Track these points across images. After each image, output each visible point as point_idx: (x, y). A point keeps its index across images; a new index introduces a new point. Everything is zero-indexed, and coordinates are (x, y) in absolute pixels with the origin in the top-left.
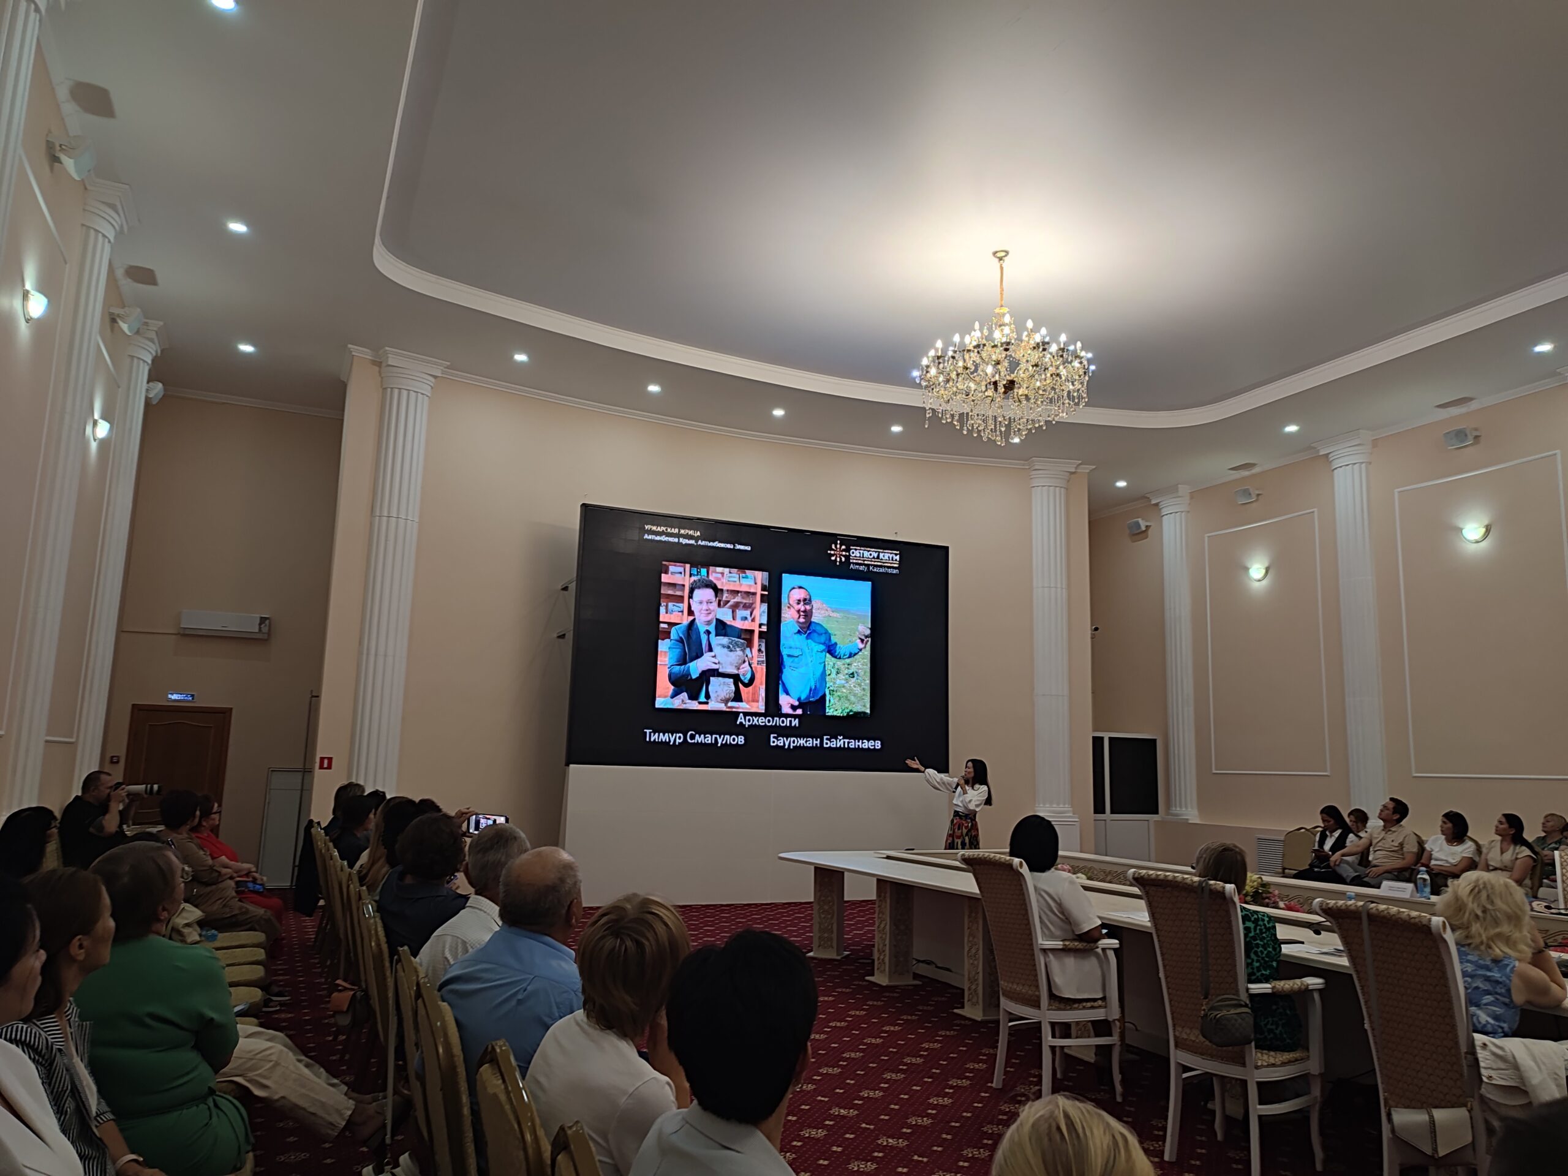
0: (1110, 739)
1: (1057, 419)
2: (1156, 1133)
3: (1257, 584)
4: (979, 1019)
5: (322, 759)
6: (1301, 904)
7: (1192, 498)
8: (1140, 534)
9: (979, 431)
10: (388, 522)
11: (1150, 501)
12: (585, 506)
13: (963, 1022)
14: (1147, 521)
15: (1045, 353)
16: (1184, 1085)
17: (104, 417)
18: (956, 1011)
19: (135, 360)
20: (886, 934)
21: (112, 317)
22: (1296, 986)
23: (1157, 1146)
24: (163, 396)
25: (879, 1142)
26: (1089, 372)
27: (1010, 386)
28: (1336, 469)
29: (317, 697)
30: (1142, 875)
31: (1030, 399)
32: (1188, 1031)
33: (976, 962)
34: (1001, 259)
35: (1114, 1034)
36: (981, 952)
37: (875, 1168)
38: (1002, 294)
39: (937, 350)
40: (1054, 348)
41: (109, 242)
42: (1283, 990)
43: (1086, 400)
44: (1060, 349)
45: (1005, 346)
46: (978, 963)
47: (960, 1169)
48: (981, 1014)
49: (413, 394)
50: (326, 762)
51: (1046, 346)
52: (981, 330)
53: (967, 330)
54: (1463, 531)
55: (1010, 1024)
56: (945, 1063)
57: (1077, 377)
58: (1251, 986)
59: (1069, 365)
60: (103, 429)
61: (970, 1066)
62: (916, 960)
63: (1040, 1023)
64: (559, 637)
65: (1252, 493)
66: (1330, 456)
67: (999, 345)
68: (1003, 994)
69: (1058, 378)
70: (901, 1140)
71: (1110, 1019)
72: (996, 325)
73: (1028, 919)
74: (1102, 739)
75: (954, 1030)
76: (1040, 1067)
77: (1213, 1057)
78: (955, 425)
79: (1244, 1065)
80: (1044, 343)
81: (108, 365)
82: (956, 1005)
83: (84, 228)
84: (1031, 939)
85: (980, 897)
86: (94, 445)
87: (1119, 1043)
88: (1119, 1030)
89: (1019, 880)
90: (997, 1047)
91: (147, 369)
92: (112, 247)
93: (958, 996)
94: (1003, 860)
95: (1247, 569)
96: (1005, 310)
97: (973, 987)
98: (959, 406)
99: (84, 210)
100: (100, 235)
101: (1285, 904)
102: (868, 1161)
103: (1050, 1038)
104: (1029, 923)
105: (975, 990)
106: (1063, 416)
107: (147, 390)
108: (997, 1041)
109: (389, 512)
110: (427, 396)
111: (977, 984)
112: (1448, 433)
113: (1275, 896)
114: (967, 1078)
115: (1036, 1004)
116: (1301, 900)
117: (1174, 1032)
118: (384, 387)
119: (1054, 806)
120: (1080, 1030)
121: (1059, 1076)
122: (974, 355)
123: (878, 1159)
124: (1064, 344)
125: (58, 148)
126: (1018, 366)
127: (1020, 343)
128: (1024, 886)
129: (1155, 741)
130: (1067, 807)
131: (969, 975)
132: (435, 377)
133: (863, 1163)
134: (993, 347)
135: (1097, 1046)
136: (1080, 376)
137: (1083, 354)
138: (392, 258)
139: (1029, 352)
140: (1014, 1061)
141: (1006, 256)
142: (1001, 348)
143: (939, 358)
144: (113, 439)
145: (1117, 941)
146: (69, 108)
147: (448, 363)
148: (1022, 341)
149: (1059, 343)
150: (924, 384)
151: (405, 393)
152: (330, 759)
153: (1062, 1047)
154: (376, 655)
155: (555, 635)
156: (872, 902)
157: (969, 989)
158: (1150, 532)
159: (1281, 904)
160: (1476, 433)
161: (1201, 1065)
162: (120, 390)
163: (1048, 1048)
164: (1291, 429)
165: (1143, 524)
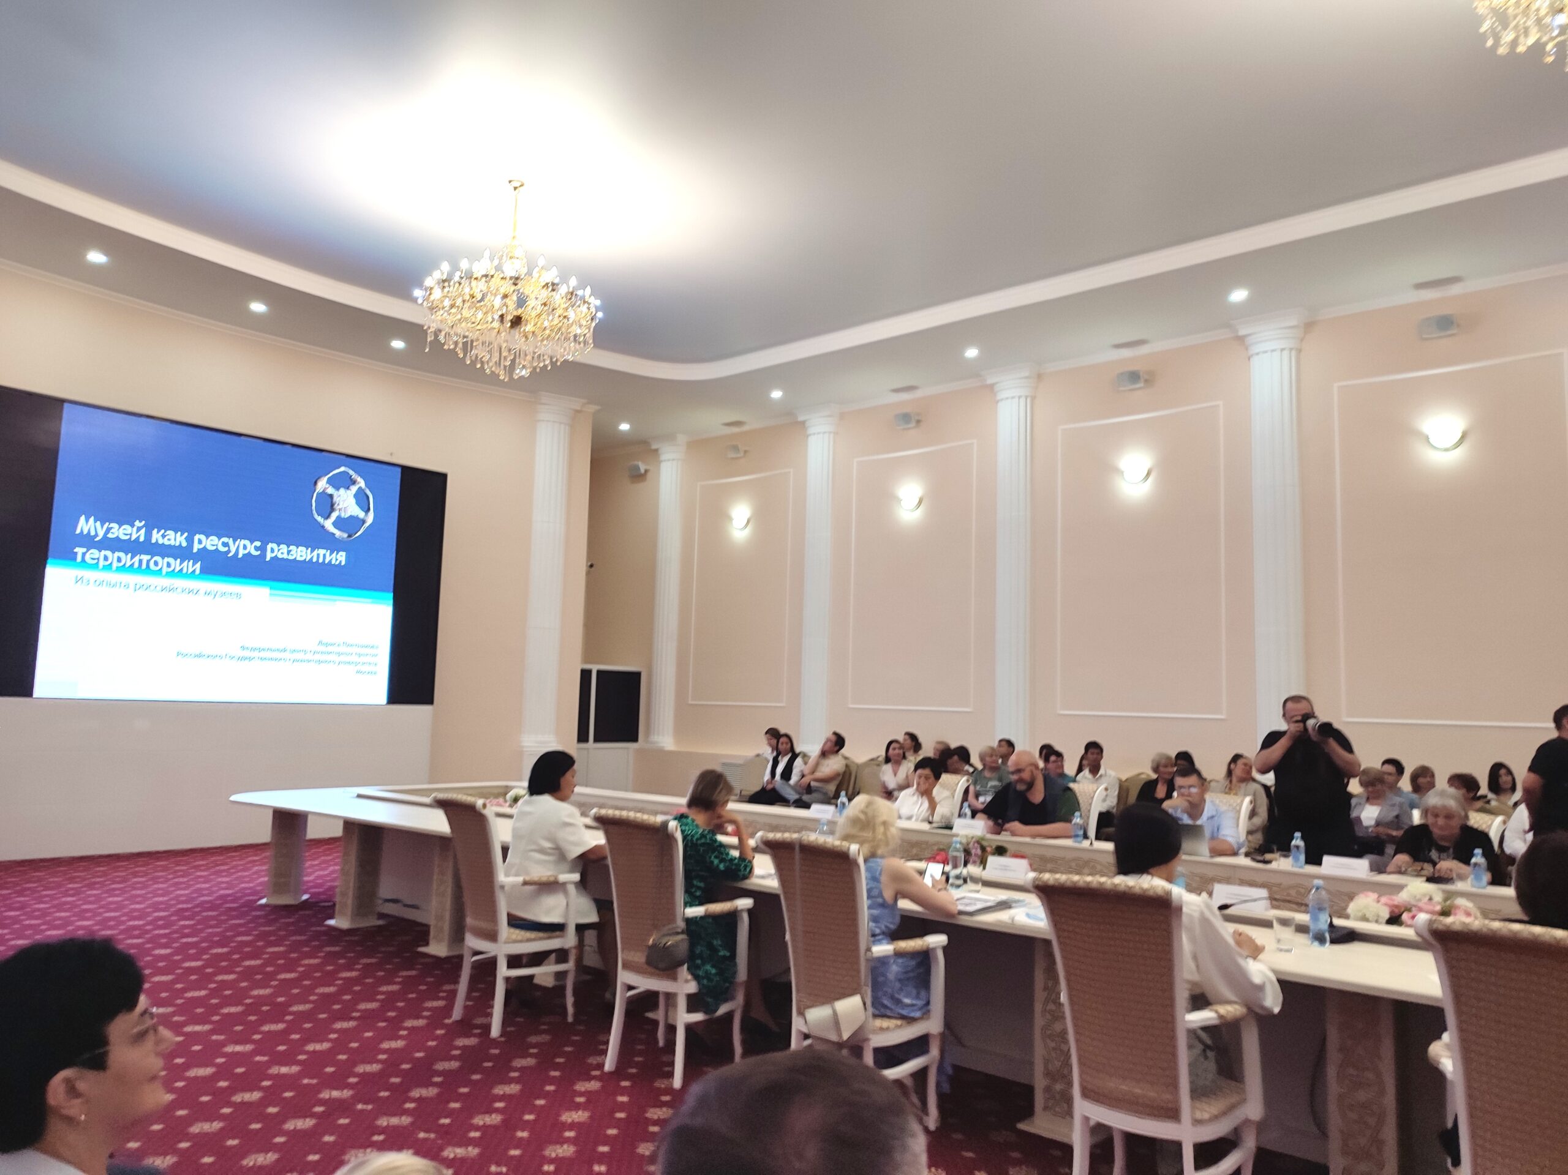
0: (598, 671)
2: (601, 1047)
3: (738, 533)
4: (443, 956)
7: (688, 447)
8: (639, 477)
9: (483, 363)
11: (650, 446)
13: (426, 960)
14: (645, 465)
15: (555, 293)
16: (627, 1003)
18: (420, 949)
20: (351, 875)
23: (600, 1060)
26: (596, 319)
27: (517, 321)
28: (810, 435)
30: (602, 815)
31: (537, 336)
32: (633, 953)
34: (515, 188)
35: (569, 961)
36: (450, 890)
39: (442, 273)
40: (563, 290)
43: (592, 345)
44: (569, 292)
45: (514, 281)
46: (446, 900)
48: (445, 950)
51: (556, 287)
52: (491, 259)
53: (477, 257)
54: (902, 500)
55: (473, 959)
56: (402, 1004)
57: (584, 322)
58: (687, 910)
59: (577, 309)
61: (429, 1004)
62: (382, 899)
63: (497, 956)
65: (740, 449)
66: (806, 423)
67: (508, 278)
68: (468, 930)
69: (566, 320)
71: (566, 947)
73: (490, 858)
74: (589, 672)
75: (417, 969)
77: (652, 975)
78: (458, 353)
79: (677, 981)
80: (553, 284)
82: (420, 944)
84: (493, 877)
85: (448, 838)
87: (575, 968)
88: (574, 957)
89: (483, 820)
90: (459, 983)
95: (731, 517)
97: (440, 923)
98: (460, 333)
103: (504, 970)
104: (491, 862)
105: (442, 926)
108: (460, 977)
111: (444, 921)
112: (898, 415)
114: (424, 1017)
115: (496, 938)
122: (481, 284)
124: (573, 288)
126: (526, 302)
128: (487, 827)
129: (639, 673)
130: (551, 737)
131: (436, 911)
134: (502, 279)
135: (554, 973)
136: (587, 321)
137: (591, 300)
139: (538, 289)
140: (474, 994)
141: (521, 186)
142: (510, 282)
143: (444, 281)
148: (531, 279)
149: (568, 286)
150: (427, 304)
153: (516, 977)
156: (339, 839)
157: (436, 925)
158: (649, 475)
160: (917, 418)
161: (645, 983)
163: (502, 979)
164: (776, 394)
165: (643, 468)
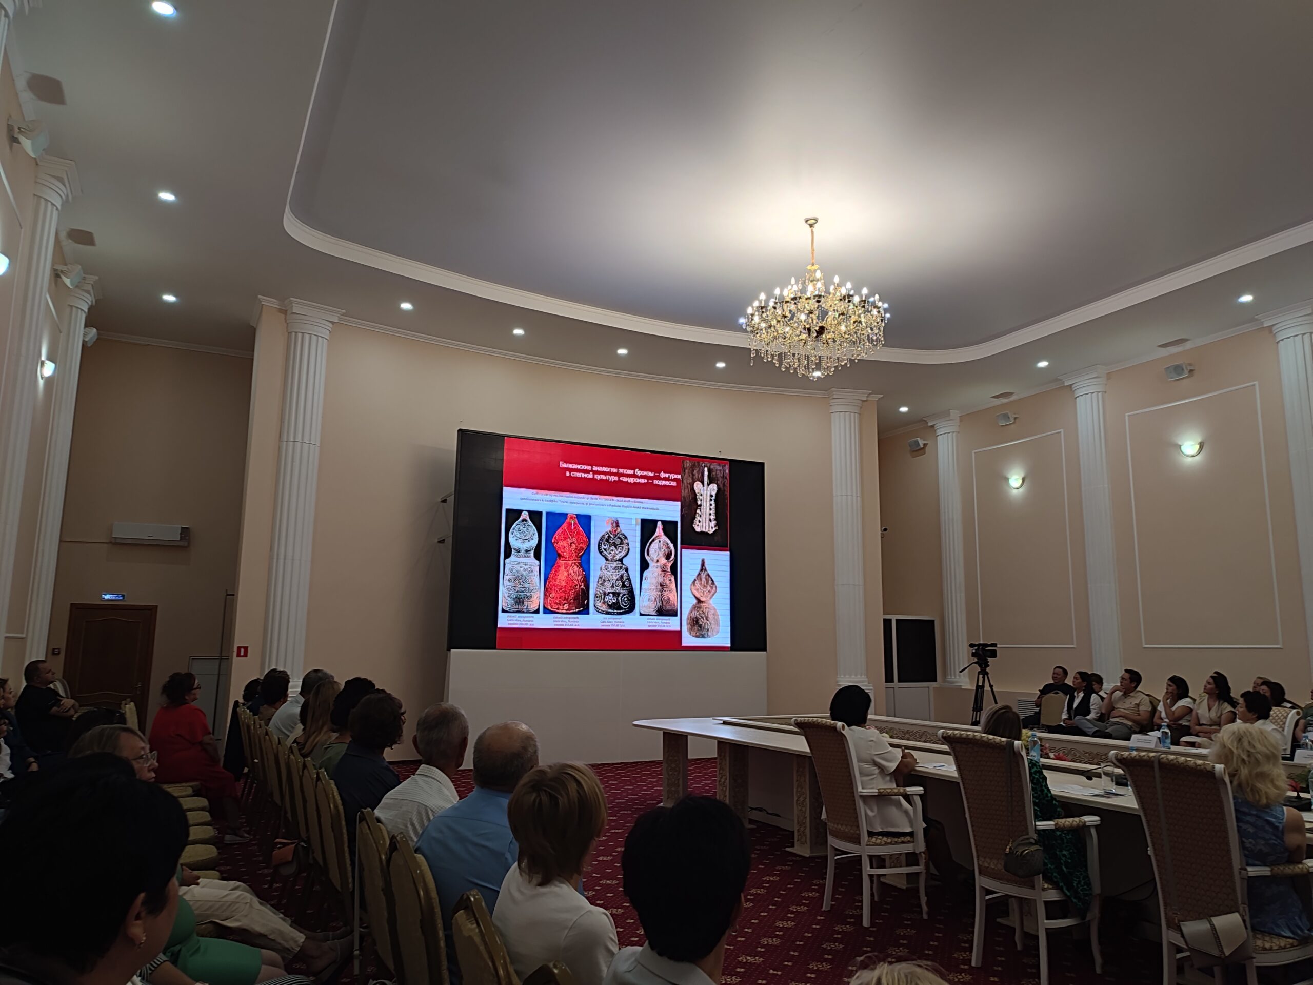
0: (897, 620)
1: (859, 358)
2: (963, 945)
3: (1015, 491)
4: (807, 856)
5: (239, 648)
6: (1066, 754)
7: (961, 421)
8: (918, 451)
9: (795, 369)
10: (294, 446)
11: (927, 423)
12: (461, 431)
13: (794, 858)
14: (924, 440)
15: (850, 304)
16: (987, 907)
17: (50, 358)
18: (787, 849)
19: (74, 309)
20: (726, 787)
21: (56, 272)
22: (1075, 823)
23: (965, 956)
24: (98, 339)
25: (740, 959)
26: (885, 320)
27: (821, 330)
28: (1078, 397)
29: (233, 595)
30: (949, 734)
31: (836, 341)
32: (988, 860)
33: (804, 809)
34: (811, 226)
35: (920, 864)
36: (808, 800)
37: (740, 981)
38: (813, 256)
39: (760, 302)
40: (856, 299)
41: (57, 209)
42: (1064, 826)
43: (883, 343)
44: (862, 301)
45: (817, 299)
46: (806, 810)
47: (809, 980)
48: (809, 851)
49: (314, 338)
50: (242, 650)
51: (851, 299)
52: (797, 283)
53: (784, 284)
54: (1182, 447)
55: (836, 858)
56: (784, 892)
57: (876, 324)
58: (1038, 823)
59: (869, 314)
60: (49, 369)
61: (805, 894)
62: (750, 808)
63: (860, 856)
64: (439, 542)
65: (1010, 416)
66: (1073, 386)
67: (812, 297)
68: (830, 833)
69: (860, 325)
70: (757, 958)
71: (917, 852)
72: (809, 280)
73: (849, 772)
74: (890, 620)
75: (788, 865)
76: (861, 894)
77: (1009, 881)
78: (775, 363)
79: (1033, 887)
80: (849, 296)
81: (52, 314)
82: (787, 845)
83: (36, 197)
84: (853, 788)
85: (810, 755)
86: (41, 382)
87: (925, 871)
88: (924, 861)
89: (842, 740)
90: (825, 878)
91: (84, 316)
92: (59, 215)
93: (788, 838)
94: (828, 724)
95: (1007, 479)
96: (816, 267)
97: (802, 829)
98: (776, 347)
99: (36, 182)
100: (49, 203)
101: (1054, 755)
102: (732, 976)
103: (869, 868)
104: (850, 775)
105: (804, 832)
106: (864, 356)
107: (84, 335)
108: (826, 874)
109: (295, 438)
110: (326, 339)
111: (805, 827)
112: (1168, 368)
113: (1046, 748)
114: (804, 905)
115: (857, 840)
116: (1066, 751)
117: (978, 862)
118: (289, 331)
119: (853, 677)
120: (894, 862)
121: (876, 899)
122: (793, 307)
123: (741, 974)
124: (865, 297)
125: (17, 130)
126: (827, 315)
127: (828, 295)
128: (846, 745)
129: (933, 621)
130: (863, 678)
131: (798, 819)
132: (333, 323)
133: (729, 977)
134: (807, 299)
135: (907, 874)
136: (878, 323)
137: (880, 304)
138: (299, 224)
139: (837, 302)
140: (840, 889)
141: (816, 223)
142: (814, 300)
143: (762, 308)
144: (56, 377)
145: (922, 788)
146: (26, 97)
147: (344, 311)
148: (830, 294)
149: (861, 296)
150: (749, 329)
151: (307, 336)
152: (246, 649)
153: (879, 876)
154: (285, 559)
155: (436, 540)
156: (715, 759)
157: (798, 831)
158: (927, 448)
159: (1052, 755)
160: (1189, 368)
161: (1002, 889)
162: (62, 334)
163: (867, 876)
164: (1043, 364)
165: (921, 443)
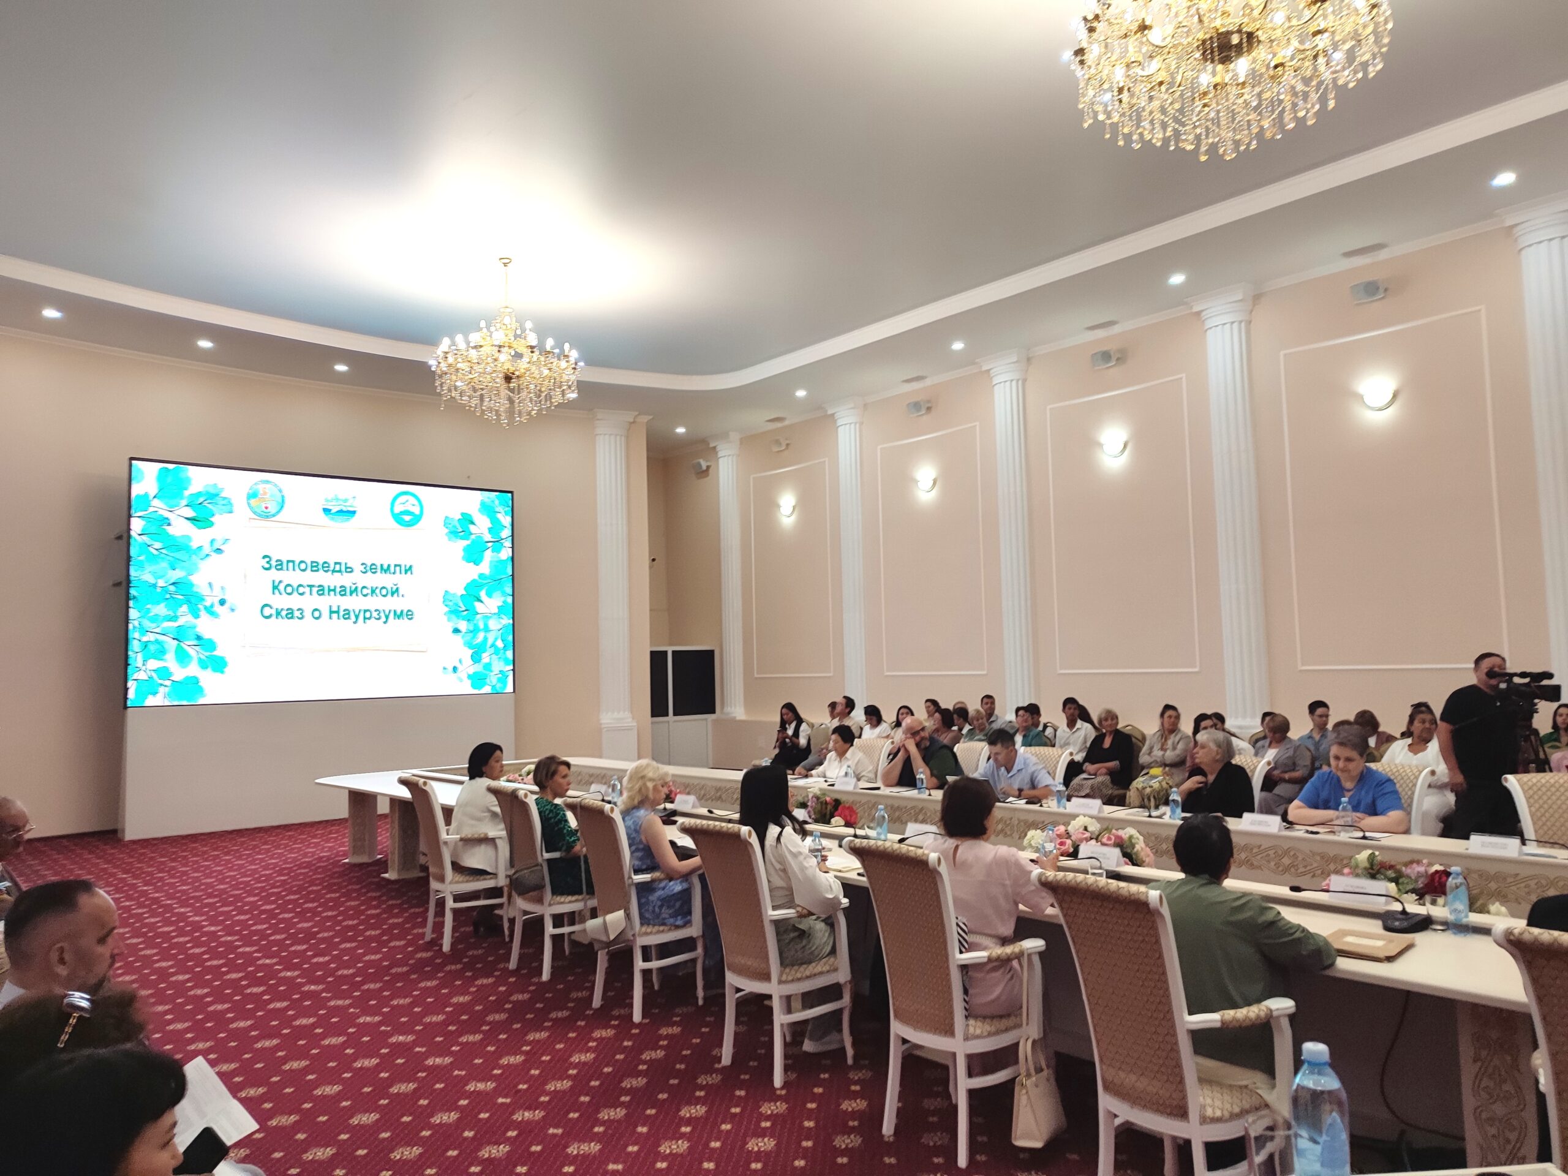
0: (673, 652)
3: (787, 519)
7: (740, 444)
8: (704, 473)
11: (708, 444)
14: (706, 462)
20: (395, 839)
28: (839, 426)
34: (505, 265)
54: (920, 483)
58: (546, 854)
63: (446, 893)
64: (115, 585)
66: (835, 415)
68: (432, 877)
74: (665, 652)
87: (507, 902)
95: (780, 507)
103: (451, 903)
119: (616, 713)
128: (430, 798)
129: (712, 651)
130: (627, 715)
141: (510, 262)
155: (111, 583)
158: (711, 470)
160: (927, 405)
163: (450, 910)
164: (801, 393)
165: (704, 465)
